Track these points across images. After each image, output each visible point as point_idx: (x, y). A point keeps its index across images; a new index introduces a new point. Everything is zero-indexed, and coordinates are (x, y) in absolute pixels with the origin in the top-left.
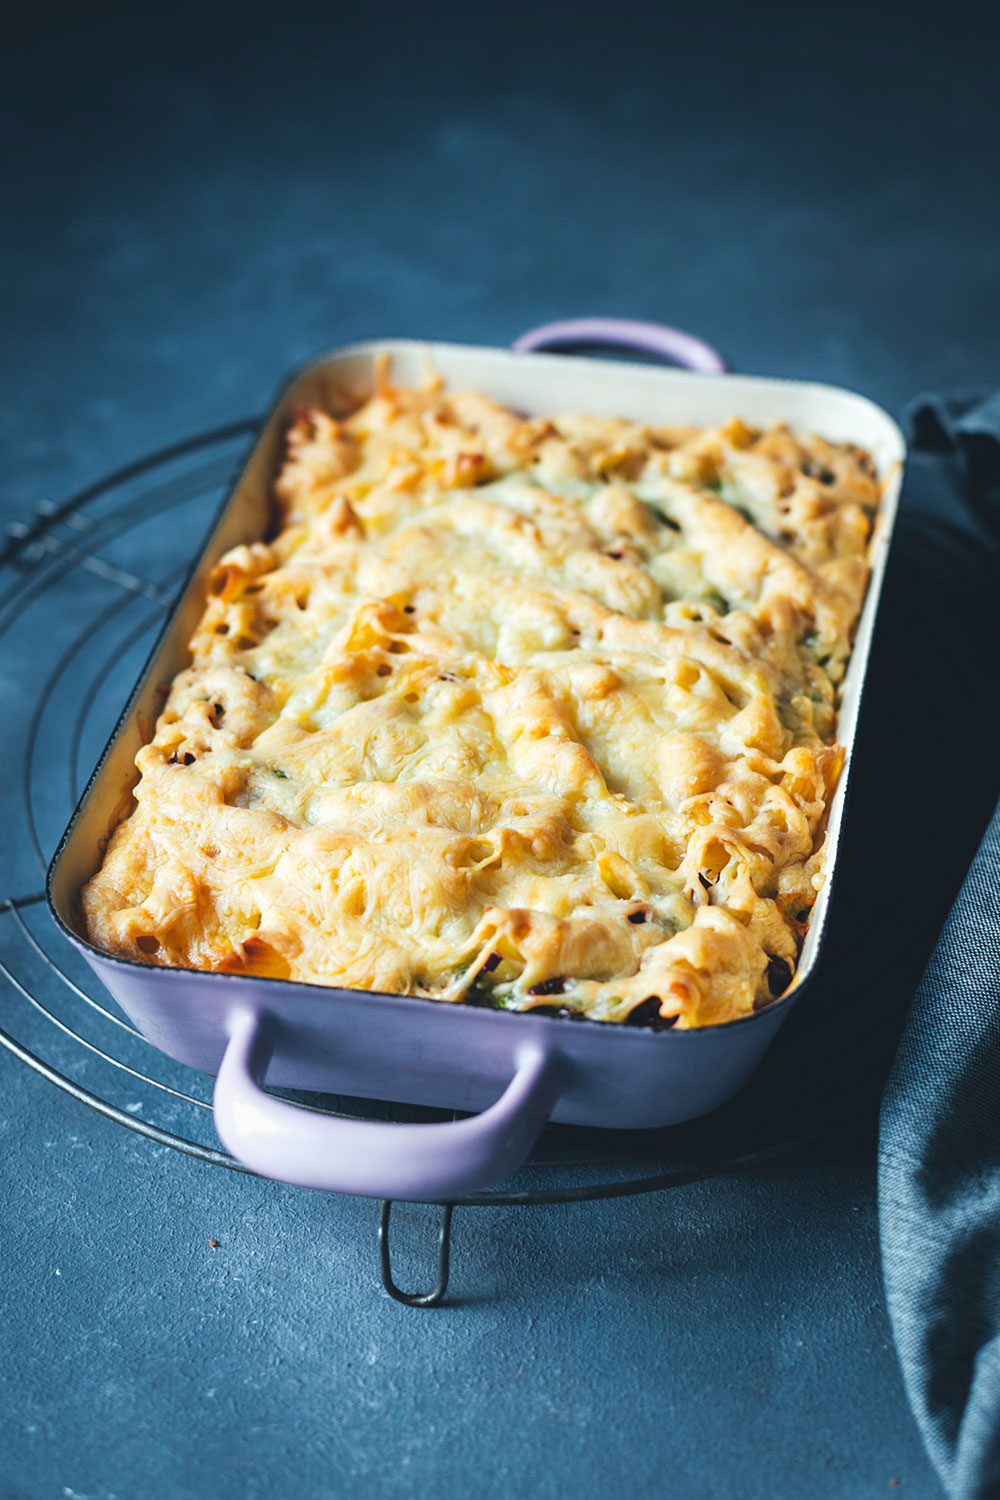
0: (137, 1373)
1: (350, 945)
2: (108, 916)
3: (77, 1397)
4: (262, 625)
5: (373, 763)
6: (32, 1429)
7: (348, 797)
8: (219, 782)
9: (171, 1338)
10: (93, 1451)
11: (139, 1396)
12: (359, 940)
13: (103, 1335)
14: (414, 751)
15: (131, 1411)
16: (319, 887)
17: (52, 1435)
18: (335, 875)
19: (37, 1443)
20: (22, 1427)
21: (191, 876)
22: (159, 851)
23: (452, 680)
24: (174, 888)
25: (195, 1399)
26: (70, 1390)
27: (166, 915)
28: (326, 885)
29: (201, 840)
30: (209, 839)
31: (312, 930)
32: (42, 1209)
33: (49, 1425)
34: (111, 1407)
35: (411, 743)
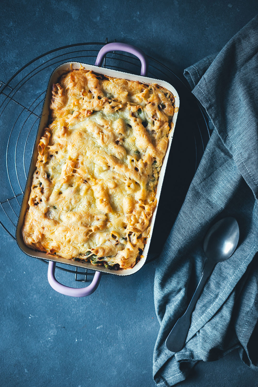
0: (39, 293)
1: (68, 249)
2: (27, 239)
3: (30, 298)
4: (50, 157)
5: (71, 205)
6: (24, 303)
7: (67, 216)
8: (44, 212)
9: (44, 287)
10: (33, 308)
11: (40, 298)
12: (70, 248)
13: (33, 286)
14: (79, 202)
15: (39, 301)
16: (63, 238)
17: (27, 305)
18: (65, 236)
19: (25, 306)
20: (22, 303)
21: (40, 233)
22: (34, 226)
23: (86, 183)
24: (38, 235)
25: (48, 299)
26: (29, 296)
27: (37, 241)
28: (64, 238)
29: (42, 226)
30: (43, 225)
31: (62, 246)
32: (21, 259)
33: (26, 303)
34: (35, 300)
35: (78, 200)
